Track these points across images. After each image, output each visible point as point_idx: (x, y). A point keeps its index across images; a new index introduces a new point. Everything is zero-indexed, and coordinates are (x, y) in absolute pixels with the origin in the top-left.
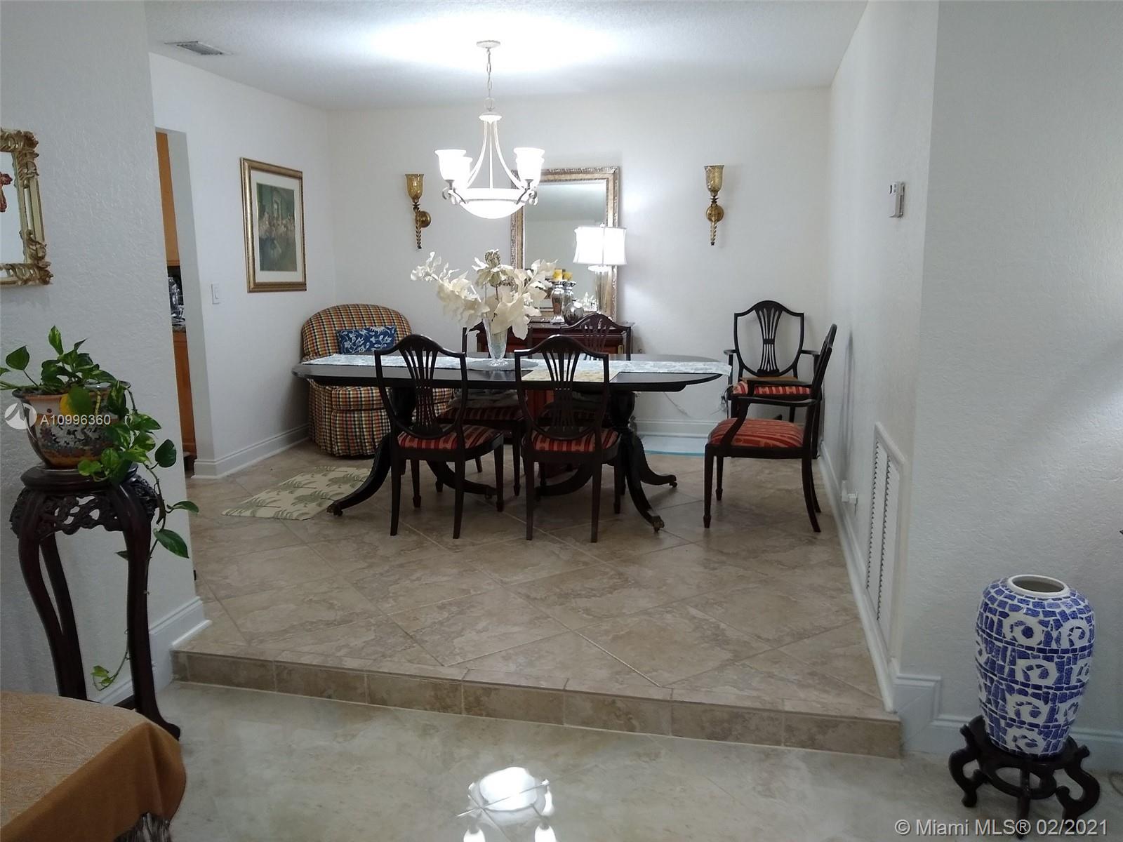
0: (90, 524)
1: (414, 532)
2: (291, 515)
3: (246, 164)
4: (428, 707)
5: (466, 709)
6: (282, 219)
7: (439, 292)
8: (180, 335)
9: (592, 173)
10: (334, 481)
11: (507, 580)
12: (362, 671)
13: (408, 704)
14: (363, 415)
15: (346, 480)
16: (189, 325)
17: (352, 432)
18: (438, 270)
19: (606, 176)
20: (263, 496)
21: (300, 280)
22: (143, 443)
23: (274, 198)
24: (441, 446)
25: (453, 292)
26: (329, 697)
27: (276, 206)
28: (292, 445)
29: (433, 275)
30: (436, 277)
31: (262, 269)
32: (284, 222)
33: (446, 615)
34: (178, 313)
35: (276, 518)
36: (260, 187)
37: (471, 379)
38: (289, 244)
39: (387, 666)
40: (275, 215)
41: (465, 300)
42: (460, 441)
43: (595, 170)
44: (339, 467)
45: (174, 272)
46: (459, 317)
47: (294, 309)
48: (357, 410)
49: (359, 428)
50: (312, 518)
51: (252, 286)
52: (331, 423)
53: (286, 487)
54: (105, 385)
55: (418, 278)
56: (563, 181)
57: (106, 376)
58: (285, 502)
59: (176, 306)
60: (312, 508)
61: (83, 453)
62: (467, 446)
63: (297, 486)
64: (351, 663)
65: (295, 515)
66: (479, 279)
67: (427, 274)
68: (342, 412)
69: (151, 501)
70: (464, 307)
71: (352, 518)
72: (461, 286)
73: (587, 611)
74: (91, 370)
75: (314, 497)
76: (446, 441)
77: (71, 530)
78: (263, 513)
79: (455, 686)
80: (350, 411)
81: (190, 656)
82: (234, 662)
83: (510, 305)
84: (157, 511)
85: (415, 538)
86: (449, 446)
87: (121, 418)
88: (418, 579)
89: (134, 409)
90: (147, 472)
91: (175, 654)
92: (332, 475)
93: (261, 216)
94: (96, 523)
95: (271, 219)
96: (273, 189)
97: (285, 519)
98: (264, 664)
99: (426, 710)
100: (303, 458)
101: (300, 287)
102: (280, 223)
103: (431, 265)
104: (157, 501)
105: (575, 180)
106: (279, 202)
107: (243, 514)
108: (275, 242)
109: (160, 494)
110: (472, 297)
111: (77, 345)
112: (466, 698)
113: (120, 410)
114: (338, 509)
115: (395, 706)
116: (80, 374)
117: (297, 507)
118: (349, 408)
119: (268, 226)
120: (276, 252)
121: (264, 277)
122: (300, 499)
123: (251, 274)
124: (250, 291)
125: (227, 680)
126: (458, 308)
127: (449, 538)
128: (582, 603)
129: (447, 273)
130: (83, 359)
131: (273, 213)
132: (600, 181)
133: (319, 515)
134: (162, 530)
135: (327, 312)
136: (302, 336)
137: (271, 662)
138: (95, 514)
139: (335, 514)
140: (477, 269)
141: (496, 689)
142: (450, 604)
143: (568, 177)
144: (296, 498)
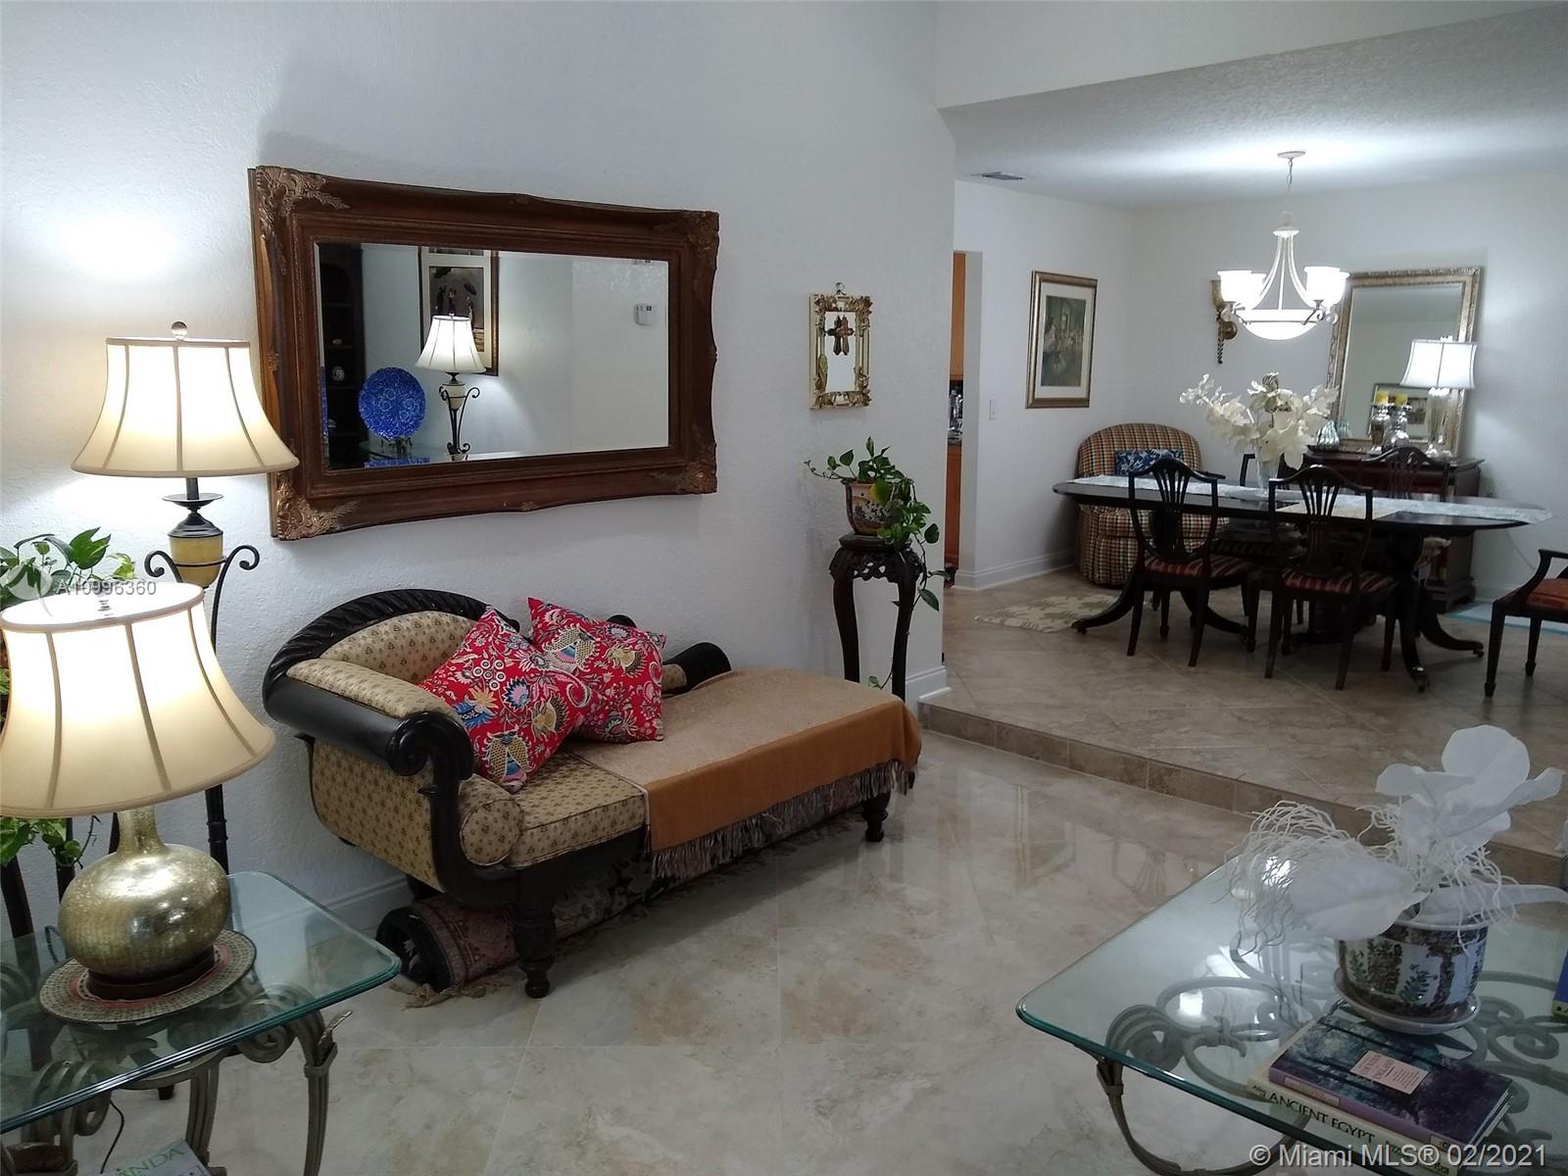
0: (879, 575)
1: (1151, 656)
2: (1038, 626)
3: (1038, 277)
4: (1118, 779)
5: (1150, 785)
6: (1070, 331)
7: (1208, 416)
8: (955, 447)
9: (1445, 275)
10: (1086, 605)
11: (1226, 704)
12: (1066, 739)
13: (1101, 773)
14: (1129, 543)
15: (1098, 605)
16: (965, 438)
17: (1115, 560)
18: (1210, 394)
19: (1462, 278)
20: (1014, 609)
21: (1083, 395)
22: (918, 522)
23: (1063, 310)
24: (1187, 571)
25: (1223, 416)
26: (1037, 758)
27: (1064, 318)
28: (1052, 570)
29: (1204, 398)
30: (1207, 400)
31: (1043, 384)
32: (1072, 334)
33: (1154, 717)
34: (957, 426)
35: (1021, 628)
36: (1049, 298)
37: (1224, 506)
38: (1075, 357)
39: (1087, 739)
40: (1063, 327)
41: (1233, 425)
42: (1206, 569)
43: (1448, 272)
44: (1097, 593)
45: (957, 385)
46: (1228, 442)
47: (1074, 426)
48: (1124, 537)
49: (1123, 556)
50: (1057, 632)
51: (1030, 402)
52: (1097, 549)
53: (1037, 605)
54: (898, 480)
55: (1188, 401)
56: (1405, 285)
57: (898, 474)
58: (1035, 616)
59: (955, 420)
60: (1059, 624)
61: (879, 526)
62: (1214, 574)
63: (1048, 605)
64: (1057, 732)
65: (1040, 628)
66: (1254, 403)
67: (1198, 397)
68: (1108, 537)
69: (918, 568)
70: (1232, 433)
71: (1095, 637)
72: (1232, 410)
73: (1293, 737)
74: (890, 469)
75: (1061, 616)
76: (1193, 567)
77: (866, 578)
78: (1010, 622)
79: (1141, 763)
80: (1115, 537)
81: (933, 708)
82: (965, 718)
83: (1282, 432)
84: (922, 574)
85: (1149, 660)
86: (1195, 572)
87: (906, 504)
88: (1140, 690)
89: (915, 499)
90: (917, 544)
91: (921, 705)
92: (1087, 600)
93: (1047, 330)
94: (882, 575)
95: (1058, 330)
96: (1063, 300)
97: (1031, 629)
98: (987, 723)
99: (1116, 780)
100: (1062, 582)
101: (1083, 403)
102: (1067, 335)
103: (1203, 387)
104: (922, 568)
105: (1420, 284)
106: (1068, 313)
107: (993, 621)
108: (1060, 356)
109: (924, 564)
110: (1241, 422)
111: (883, 451)
112: (1150, 775)
113: (906, 498)
114: (1083, 626)
115: (1090, 773)
116: (882, 471)
117: (1044, 621)
118: (1114, 534)
119: (1054, 339)
120: (1060, 367)
121: (1044, 392)
122: (1048, 616)
123: (1031, 389)
124: (1028, 407)
125: (957, 733)
126: (1226, 434)
127: (1184, 666)
128: (1291, 730)
129: (1219, 396)
130: (885, 461)
131: (1060, 325)
132: (1452, 285)
133: (1063, 631)
134: (924, 589)
135: (1108, 431)
136: (1079, 457)
137: (992, 721)
138: (882, 569)
139: (1079, 631)
140: (1251, 392)
141: (1177, 771)
142: (1161, 711)
143: (1412, 280)
144: (1045, 614)
